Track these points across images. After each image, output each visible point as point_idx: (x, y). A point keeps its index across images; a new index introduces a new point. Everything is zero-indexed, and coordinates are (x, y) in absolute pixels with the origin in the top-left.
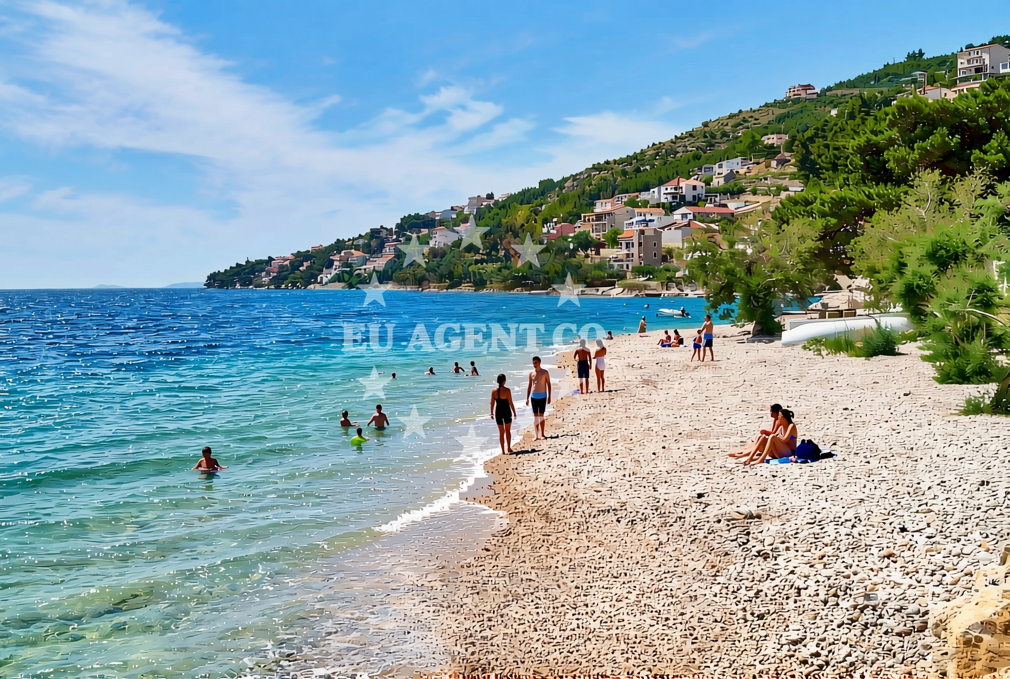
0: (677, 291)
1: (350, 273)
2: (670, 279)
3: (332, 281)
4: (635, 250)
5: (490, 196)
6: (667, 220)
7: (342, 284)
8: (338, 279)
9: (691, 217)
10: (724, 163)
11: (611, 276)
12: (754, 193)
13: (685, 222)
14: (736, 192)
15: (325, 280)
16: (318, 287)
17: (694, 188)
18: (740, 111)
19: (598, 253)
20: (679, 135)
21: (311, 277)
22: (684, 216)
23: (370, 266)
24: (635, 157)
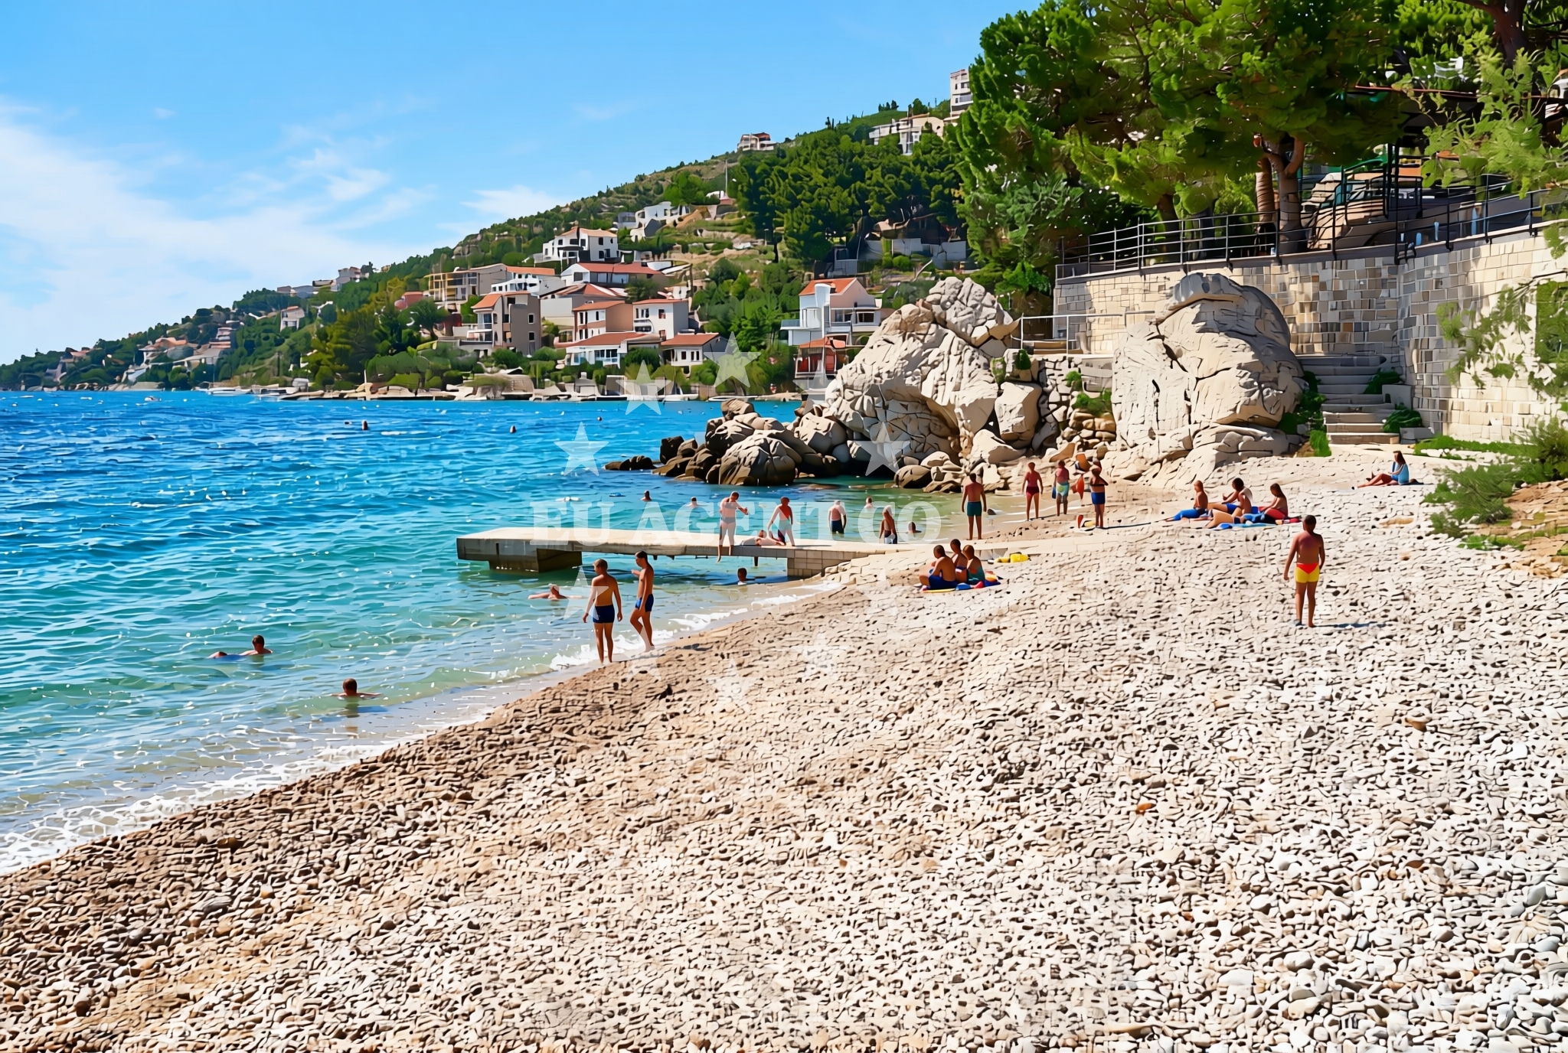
0: (554, 390)
1: (168, 368)
2: (545, 373)
3: (140, 379)
4: (498, 328)
5: (368, 268)
6: (554, 283)
7: (155, 385)
8: (149, 377)
9: (587, 278)
10: (647, 210)
11: (457, 367)
12: (685, 250)
13: (580, 284)
14: (660, 250)
15: (131, 378)
16: (120, 388)
17: (601, 241)
18: (682, 164)
19: (450, 333)
20: (604, 191)
21: (113, 375)
22: (578, 276)
23: (194, 359)
24: (546, 215)
